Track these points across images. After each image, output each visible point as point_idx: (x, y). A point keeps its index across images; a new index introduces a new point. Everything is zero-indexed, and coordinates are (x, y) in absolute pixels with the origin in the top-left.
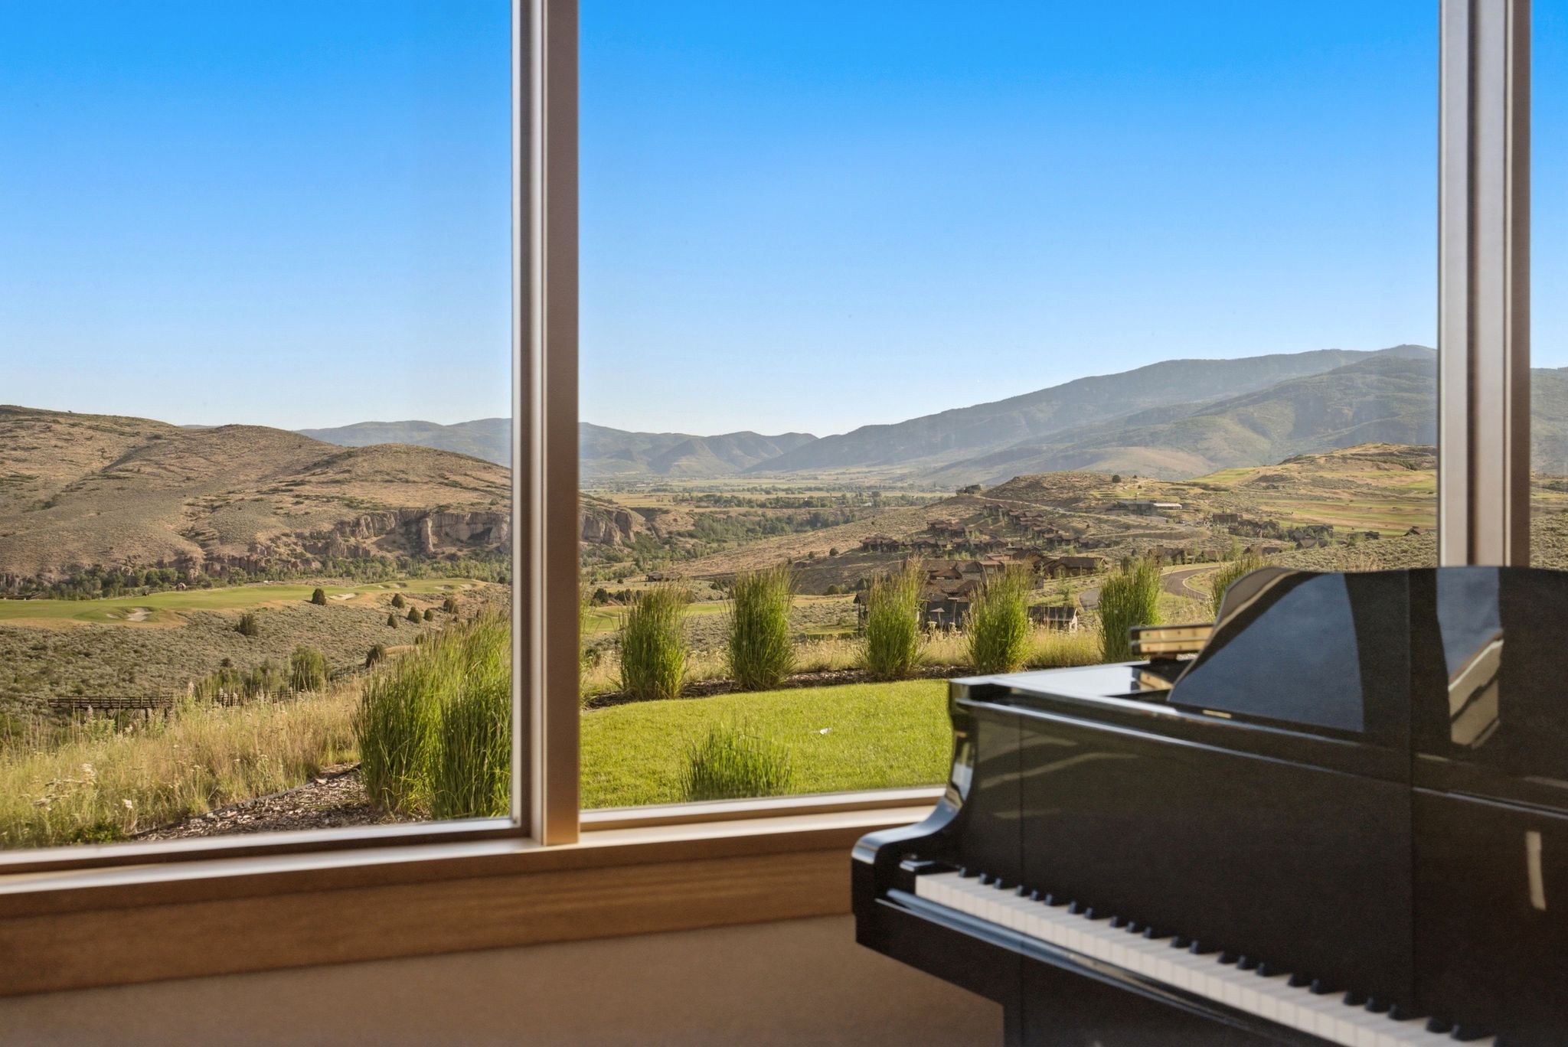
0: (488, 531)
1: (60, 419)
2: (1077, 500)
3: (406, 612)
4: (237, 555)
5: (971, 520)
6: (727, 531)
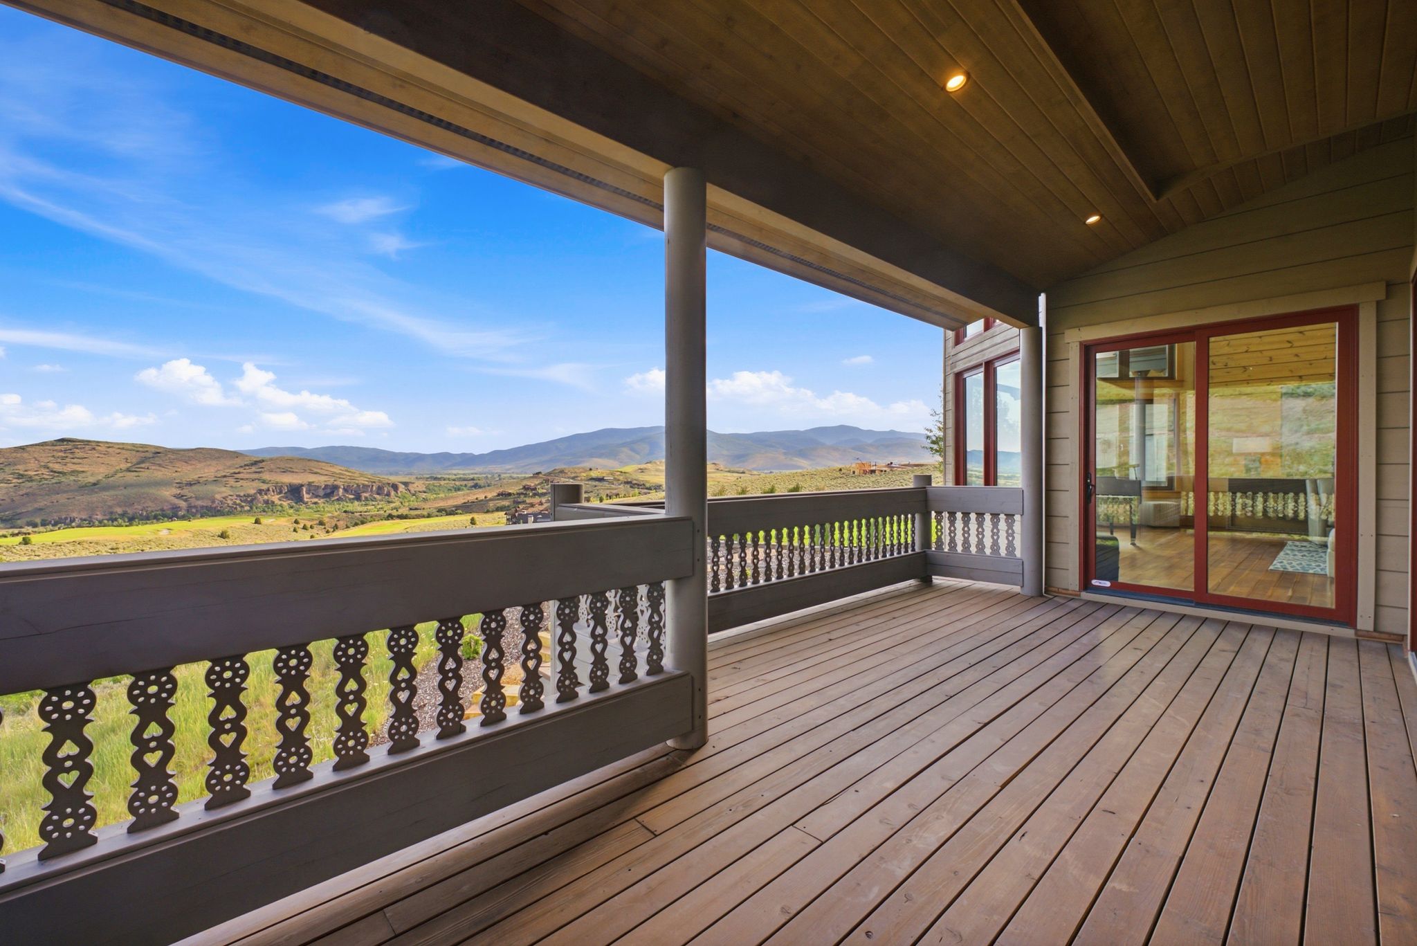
0: (333, 492)
1: (102, 445)
3: (302, 526)
5: (539, 484)
6: (440, 490)
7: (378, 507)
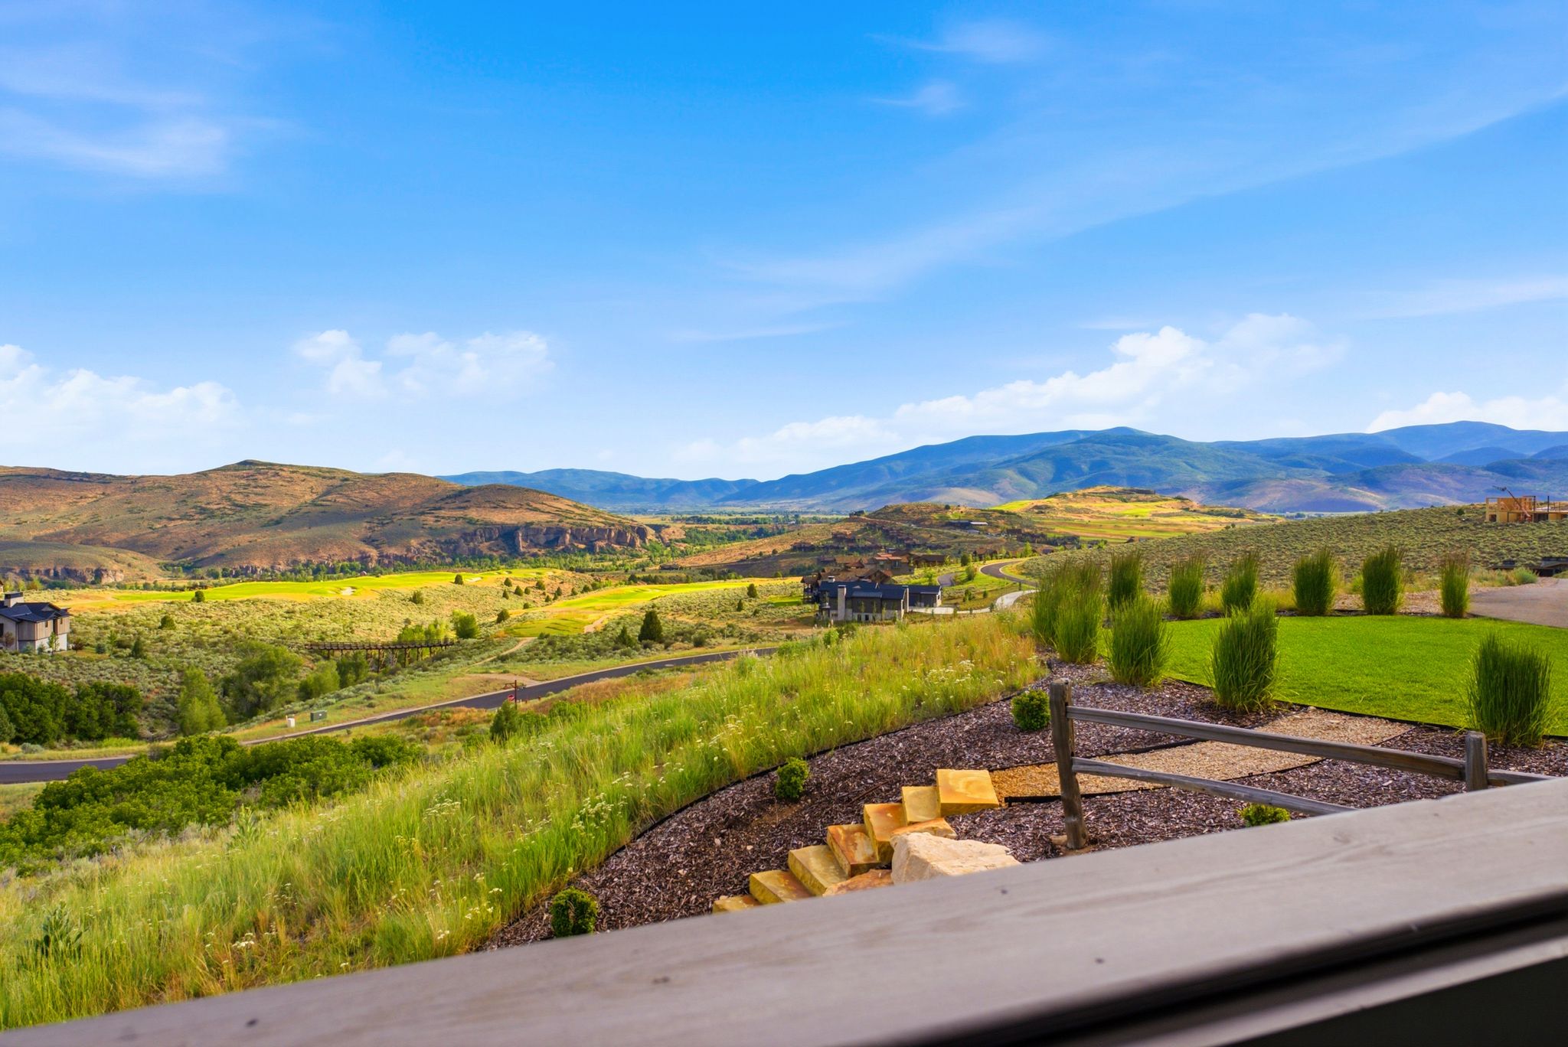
0: (557, 539)
1: (285, 469)
2: (923, 520)
3: (513, 588)
4: (399, 554)
5: (859, 532)
6: (706, 538)
7: (618, 563)
